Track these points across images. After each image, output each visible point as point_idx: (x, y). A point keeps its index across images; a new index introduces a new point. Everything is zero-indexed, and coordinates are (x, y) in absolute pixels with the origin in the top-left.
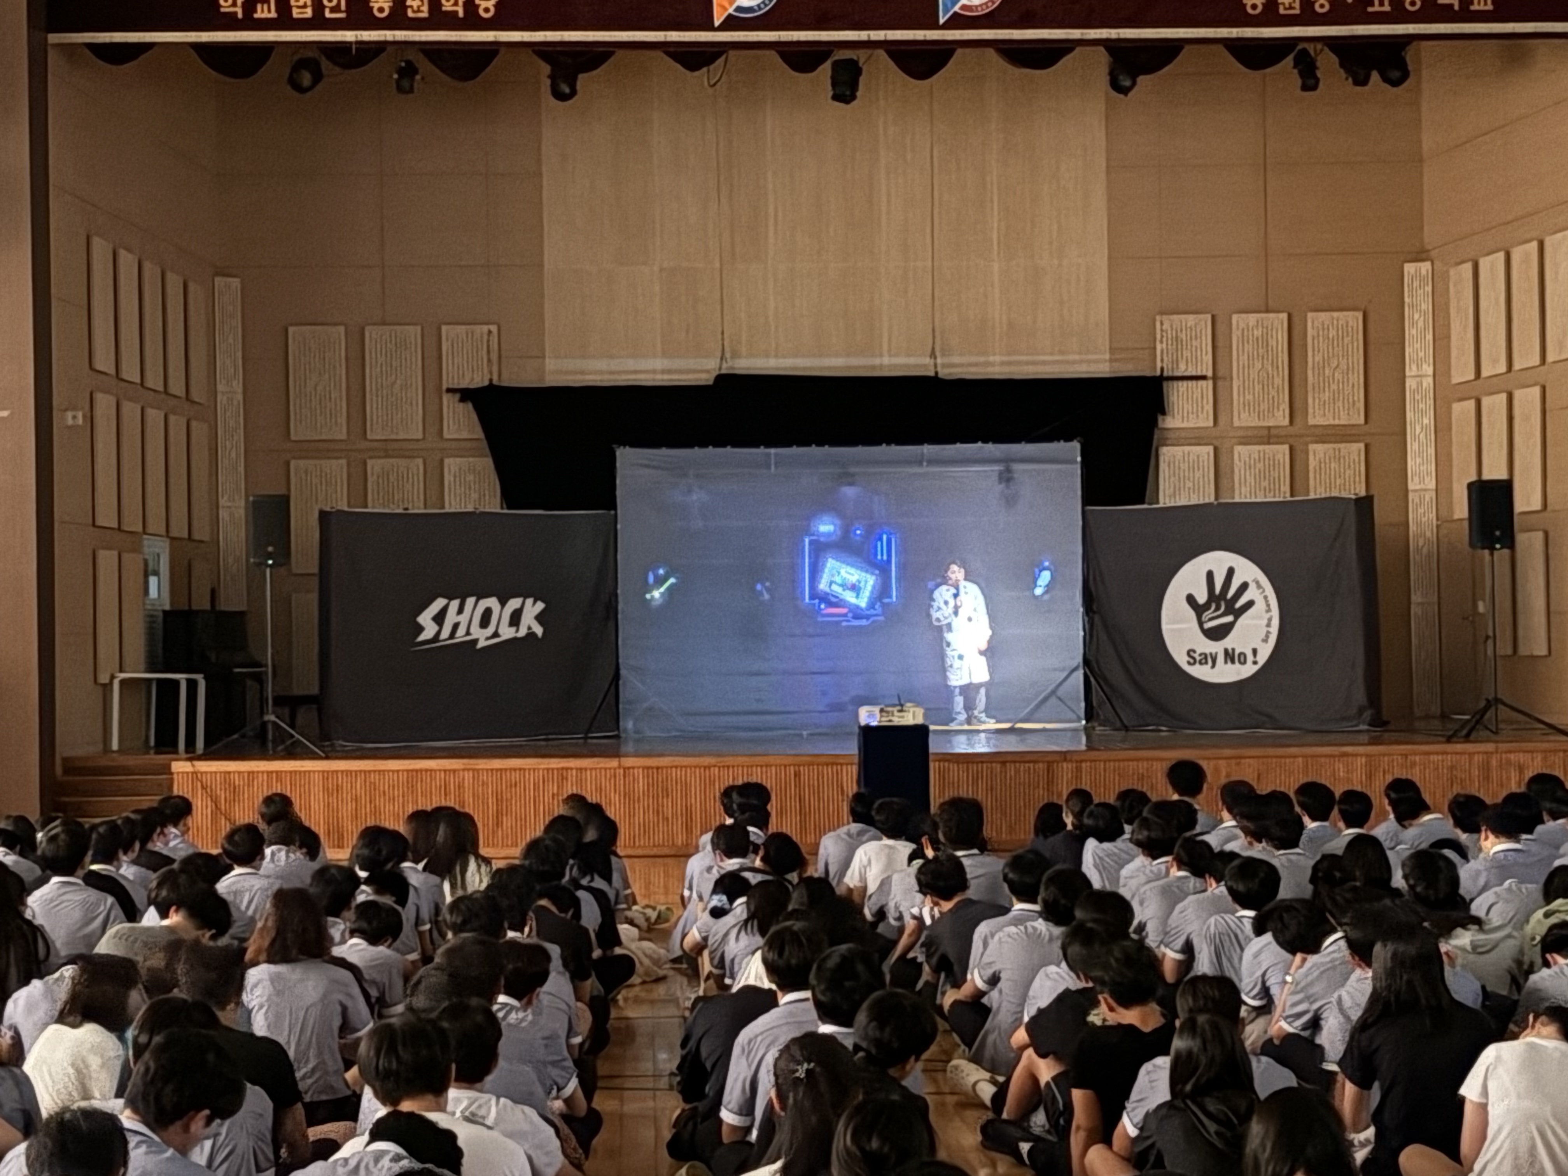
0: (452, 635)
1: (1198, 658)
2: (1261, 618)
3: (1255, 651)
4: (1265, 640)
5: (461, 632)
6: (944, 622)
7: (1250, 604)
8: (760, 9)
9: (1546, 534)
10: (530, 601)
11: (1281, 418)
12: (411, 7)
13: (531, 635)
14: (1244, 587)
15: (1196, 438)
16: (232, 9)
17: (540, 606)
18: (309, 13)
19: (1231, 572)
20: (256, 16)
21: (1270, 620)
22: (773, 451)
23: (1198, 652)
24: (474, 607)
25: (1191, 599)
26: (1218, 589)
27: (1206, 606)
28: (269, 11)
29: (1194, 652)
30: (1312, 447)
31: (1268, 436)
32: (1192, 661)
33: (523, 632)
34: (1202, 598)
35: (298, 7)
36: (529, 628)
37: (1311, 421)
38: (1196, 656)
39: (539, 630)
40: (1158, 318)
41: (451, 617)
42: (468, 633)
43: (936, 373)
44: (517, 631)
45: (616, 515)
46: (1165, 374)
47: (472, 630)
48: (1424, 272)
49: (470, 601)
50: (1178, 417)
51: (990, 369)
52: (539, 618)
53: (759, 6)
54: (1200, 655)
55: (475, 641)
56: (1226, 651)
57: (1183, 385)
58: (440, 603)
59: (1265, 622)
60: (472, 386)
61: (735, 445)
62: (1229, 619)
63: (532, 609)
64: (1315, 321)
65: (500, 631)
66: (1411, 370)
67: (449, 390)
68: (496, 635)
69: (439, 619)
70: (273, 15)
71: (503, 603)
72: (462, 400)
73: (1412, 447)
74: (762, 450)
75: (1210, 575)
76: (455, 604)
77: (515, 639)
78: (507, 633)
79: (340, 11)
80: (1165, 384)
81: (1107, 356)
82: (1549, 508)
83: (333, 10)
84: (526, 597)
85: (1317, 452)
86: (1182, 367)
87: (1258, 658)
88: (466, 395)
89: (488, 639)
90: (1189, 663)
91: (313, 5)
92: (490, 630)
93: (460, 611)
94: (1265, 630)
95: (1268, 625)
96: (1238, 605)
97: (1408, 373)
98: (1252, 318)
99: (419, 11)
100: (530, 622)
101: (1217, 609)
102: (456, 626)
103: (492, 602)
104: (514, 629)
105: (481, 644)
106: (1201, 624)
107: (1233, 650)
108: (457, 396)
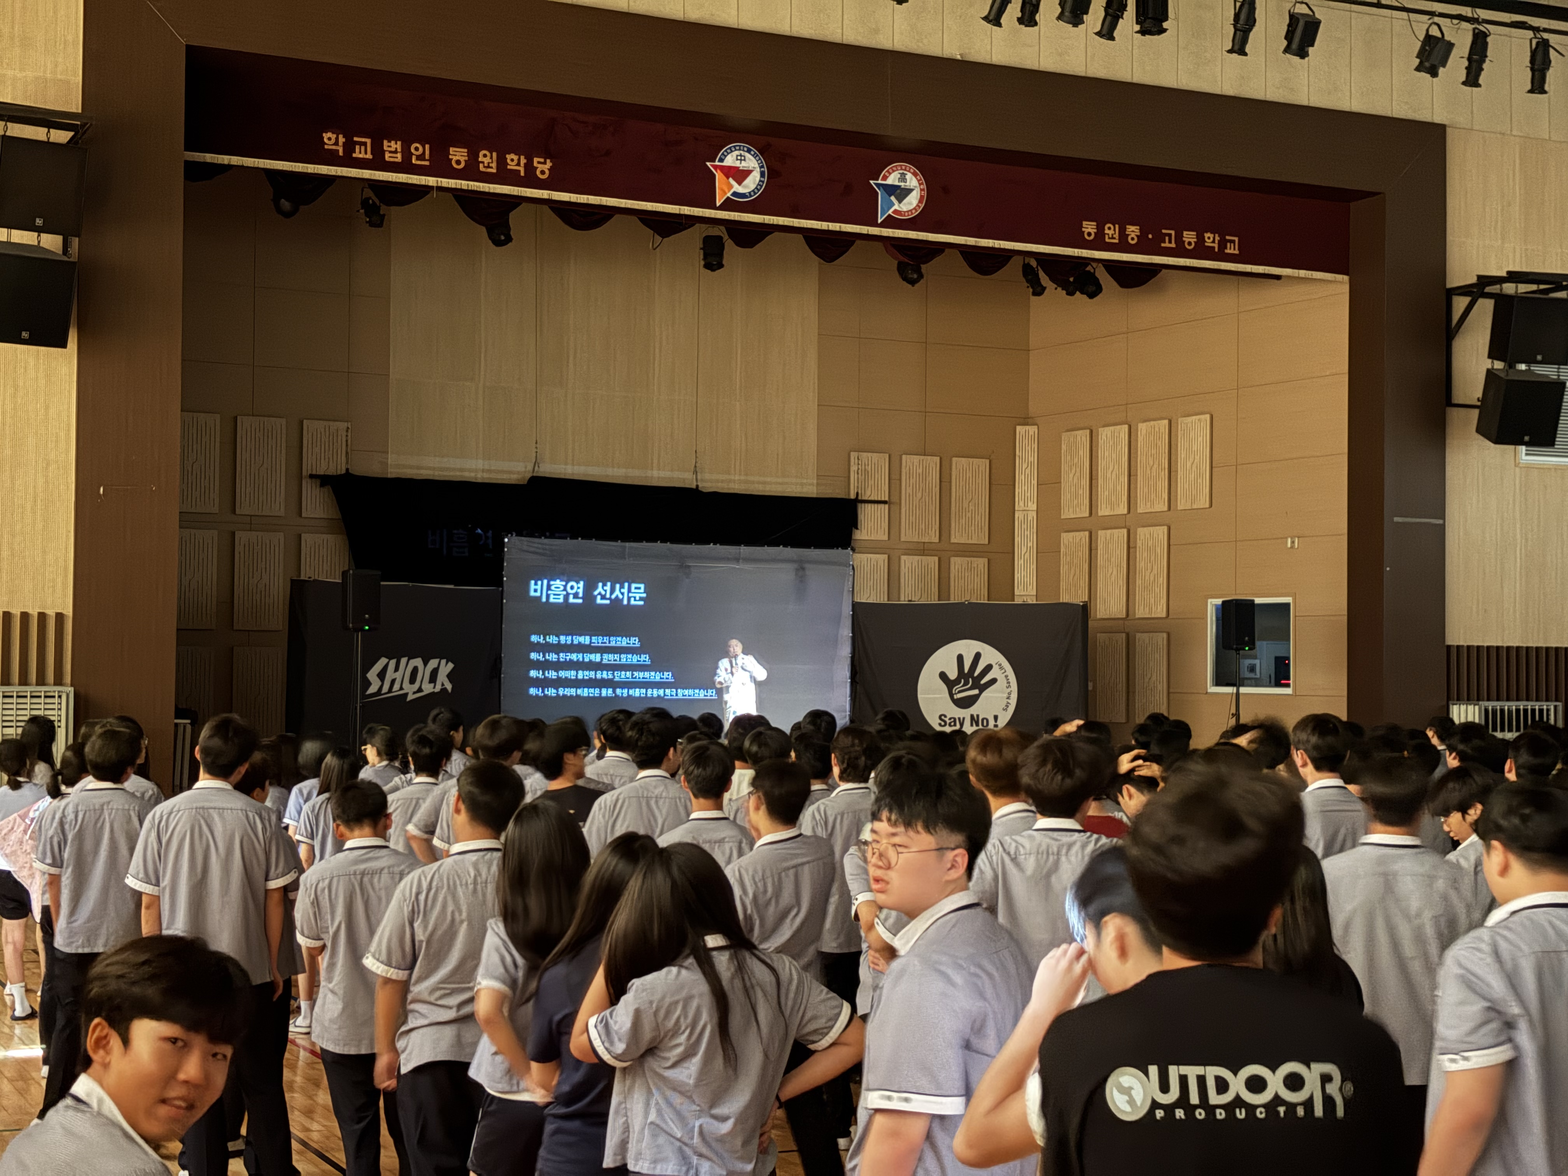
0: (390, 690)
1: (948, 722)
2: (1003, 692)
3: (996, 718)
4: (1005, 710)
5: (396, 687)
6: (724, 685)
7: (994, 681)
8: (751, 196)
9: (1169, 635)
10: (444, 661)
11: (933, 537)
12: (483, 162)
13: (444, 690)
14: (989, 668)
15: (875, 548)
16: (334, 147)
17: (451, 666)
18: (399, 158)
19: (978, 656)
20: (354, 155)
21: (1010, 694)
22: (627, 544)
23: (949, 717)
24: (408, 664)
25: (943, 676)
26: (966, 670)
27: (957, 681)
28: (366, 153)
29: (945, 716)
30: (953, 560)
31: (922, 550)
32: (943, 723)
33: (438, 688)
34: (953, 675)
35: (390, 152)
36: (443, 685)
37: (953, 540)
38: (947, 719)
39: (449, 687)
40: (853, 455)
41: (390, 675)
42: (401, 688)
43: (697, 486)
44: (434, 687)
45: (502, 591)
46: (860, 498)
47: (404, 686)
48: (1031, 433)
49: (404, 660)
50: (864, 532)
51: (732, 485)
52: (449, 676)
53: (750, 193)
54: (950, 719)
55: (406, 695)
56: (972, 716)
57: (869, 507)
58: (383, 661)
59: (1006, 695)
60: (329, 473)
61: (599, 538)
62: (976, 692)
63: (446, 668)
64: (959, 464)
65: (423, 687)
66: (1019, 505)
67: (312, 476)
68: (420, 690)
69: (382, 675)
70: (369, 156)
71: (425, 664)
72: (322, 485)
73: (1019, 563)
74: (619, 543)
75: (960, 658)
76: (393, 663)
77: (433, 694)
78: (428, 688)
79: (424, 160)
80: (859, 505)
81: (815, 481)
82: (1171, 617)
83: (419, 158)
84: (441, 658)
85: (957, 563)
86: (868, 493)
87: (998, 723)
88: (324, 480)
89: (414, 693)
90: (940, 725)
91: (402, 152)
92: (416, 686)
93: (397, 669)
94: (1005, 701)
95: (1008, 698)
96: (983, 682)
97: (1016, 508)
98: (916, 459)
99: (489, 167)
100: (444, 682)
101: (966, 684)
102: (393, 682)
103: (418, 662)
104: (432, 685)
105: (410, 697)
106: (951, 695)
107: (978, 716)
108: (318, 482)
